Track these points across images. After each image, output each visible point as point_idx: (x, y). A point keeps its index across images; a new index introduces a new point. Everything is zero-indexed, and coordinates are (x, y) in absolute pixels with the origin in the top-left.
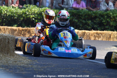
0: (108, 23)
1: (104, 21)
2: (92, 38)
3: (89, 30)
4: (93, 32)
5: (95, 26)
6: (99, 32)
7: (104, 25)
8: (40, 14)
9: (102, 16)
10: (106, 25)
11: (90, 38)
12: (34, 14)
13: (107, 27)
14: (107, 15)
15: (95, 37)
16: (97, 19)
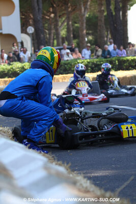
0: (70, 69)
1: (67, 68)
2: (61, 81)
3: (58, 75)
4: (61, 76)
5: (62, 71)
6: (64, 75)
7: (67, 71)
8: (23, 68)
9: (65, 64)
10: (69, 70)
11: (59, 81)
12: (19, 68)
13: (70, 72)
14: (69, 63)
15: (62, 79)
16: (63, 67)
